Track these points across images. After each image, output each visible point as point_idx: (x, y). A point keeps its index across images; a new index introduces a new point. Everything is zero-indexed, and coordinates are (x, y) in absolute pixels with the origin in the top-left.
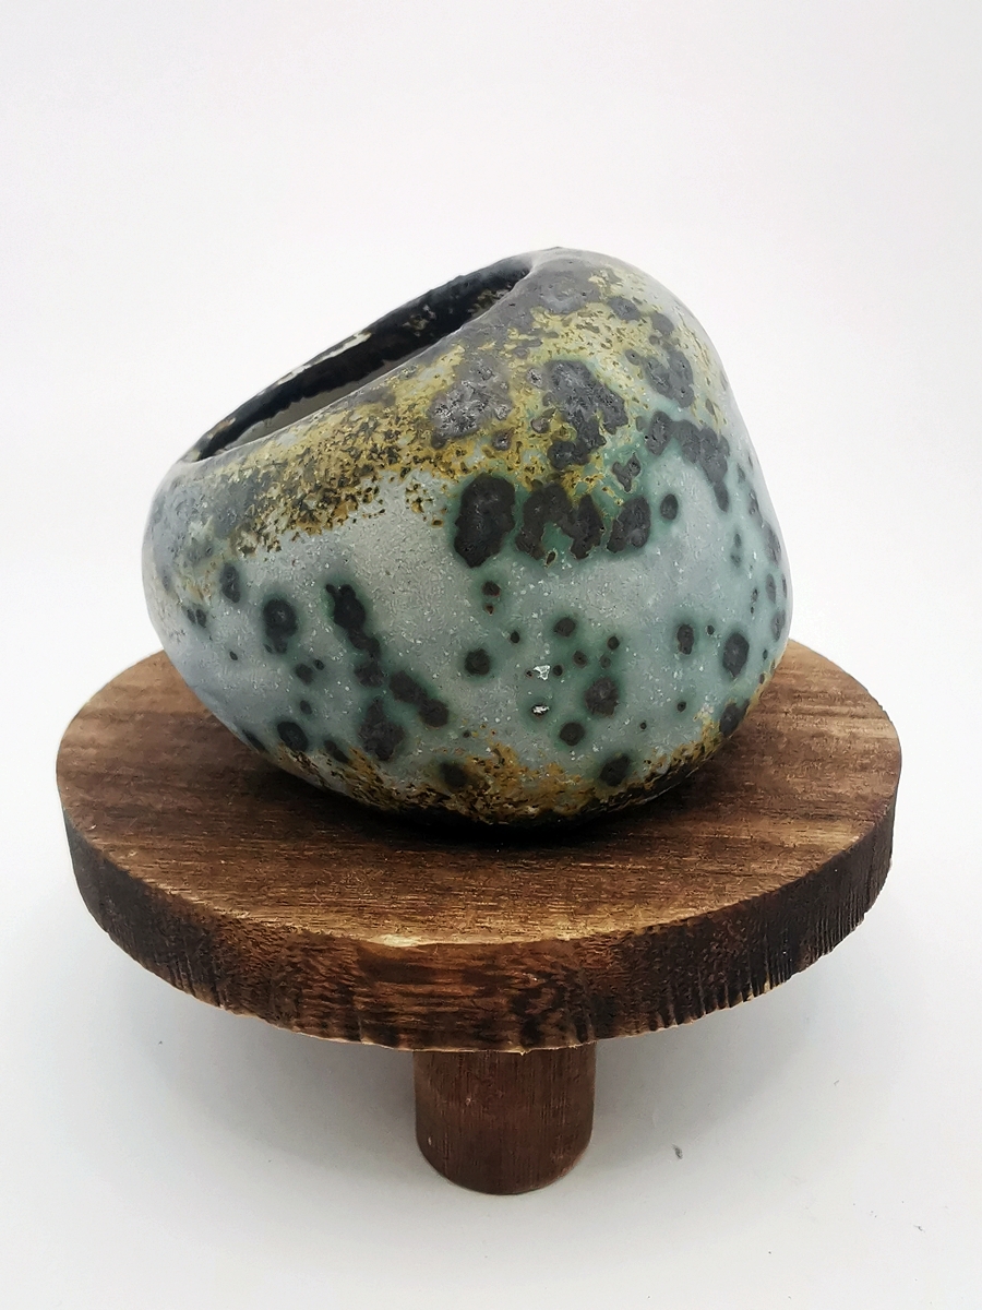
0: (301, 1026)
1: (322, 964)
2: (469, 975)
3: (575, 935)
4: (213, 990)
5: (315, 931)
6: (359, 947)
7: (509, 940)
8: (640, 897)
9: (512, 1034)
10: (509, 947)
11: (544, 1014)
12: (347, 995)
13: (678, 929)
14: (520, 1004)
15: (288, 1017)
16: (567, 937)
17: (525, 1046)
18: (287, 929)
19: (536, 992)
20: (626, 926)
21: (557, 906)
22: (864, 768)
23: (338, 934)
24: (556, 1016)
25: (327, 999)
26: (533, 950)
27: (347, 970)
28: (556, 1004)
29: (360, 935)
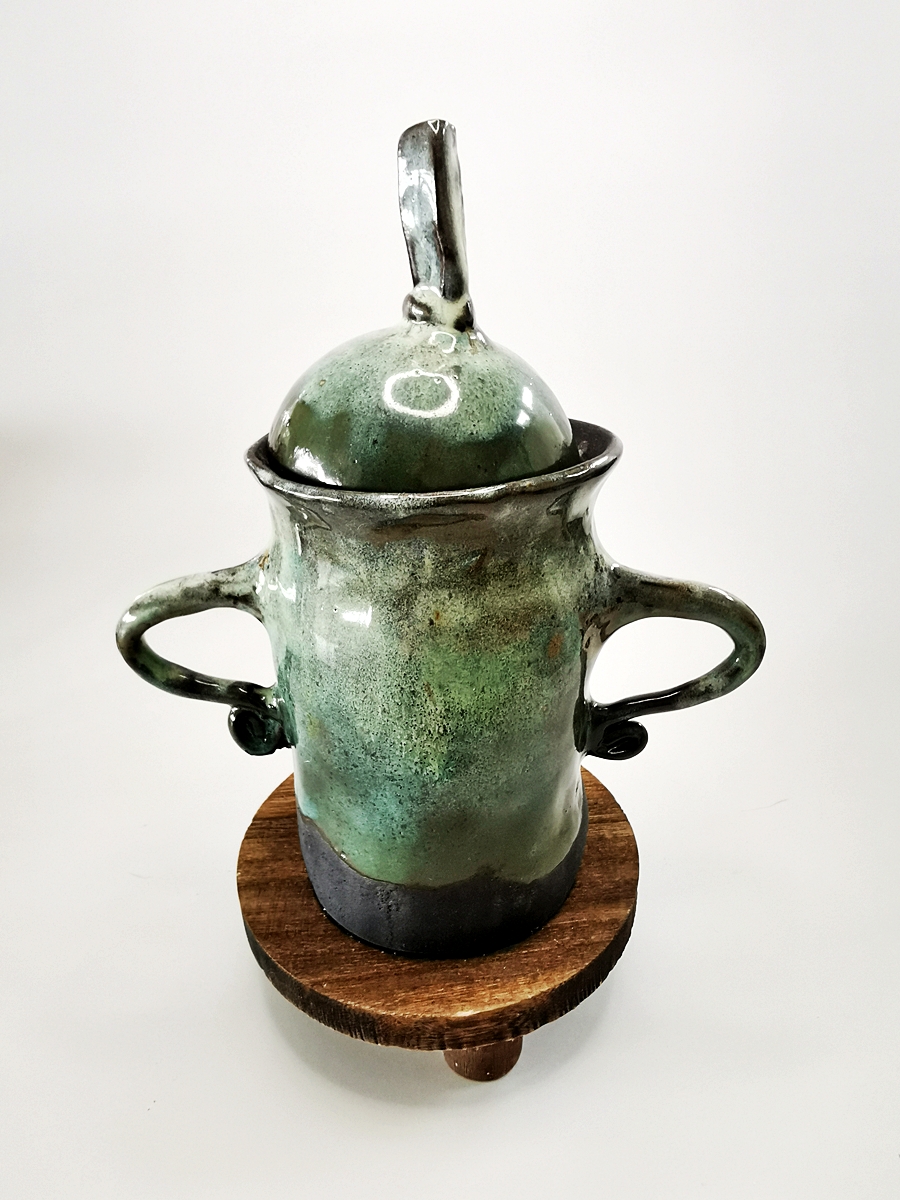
0: (419, 1048)
1: (430, 1027)
2: (492, 1020)
3: (533, 995)
4: (375, 1039)
5: (428, 1016)
6: (447, 1019)
7: (509, 1004)
8: (552, 966)
9: (510, 1035)
10: (509, 1007)
11: (522, 1024)
12: (441, 1036)
13: (571, 981)
14: (511, 1025)
15: (414, 1046)
16: (530, 997)
17: (513, 1037)
18: (415, 1016)
19: (519, 1018)
20: (553, 985)
21: (521, 980)
22: (623, 861)
23: (438, 1015)
24: (526, 1024)
25: (430, 1037)
26: (517, 1006)
27: (441, 1026)
28: (526, 1020)
29: (447, 1014)
